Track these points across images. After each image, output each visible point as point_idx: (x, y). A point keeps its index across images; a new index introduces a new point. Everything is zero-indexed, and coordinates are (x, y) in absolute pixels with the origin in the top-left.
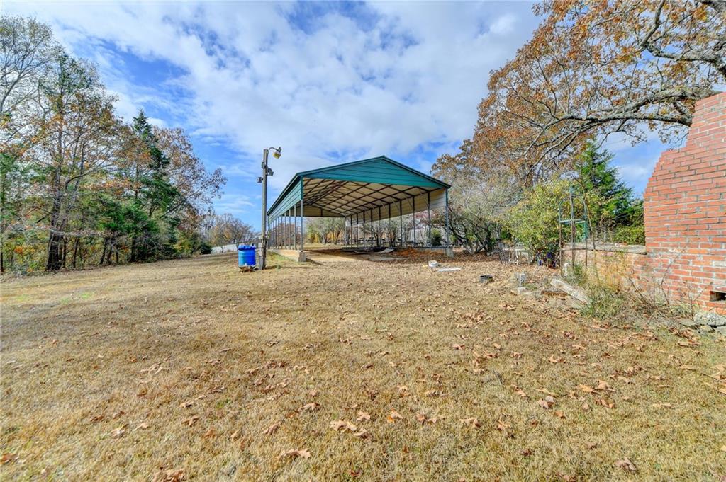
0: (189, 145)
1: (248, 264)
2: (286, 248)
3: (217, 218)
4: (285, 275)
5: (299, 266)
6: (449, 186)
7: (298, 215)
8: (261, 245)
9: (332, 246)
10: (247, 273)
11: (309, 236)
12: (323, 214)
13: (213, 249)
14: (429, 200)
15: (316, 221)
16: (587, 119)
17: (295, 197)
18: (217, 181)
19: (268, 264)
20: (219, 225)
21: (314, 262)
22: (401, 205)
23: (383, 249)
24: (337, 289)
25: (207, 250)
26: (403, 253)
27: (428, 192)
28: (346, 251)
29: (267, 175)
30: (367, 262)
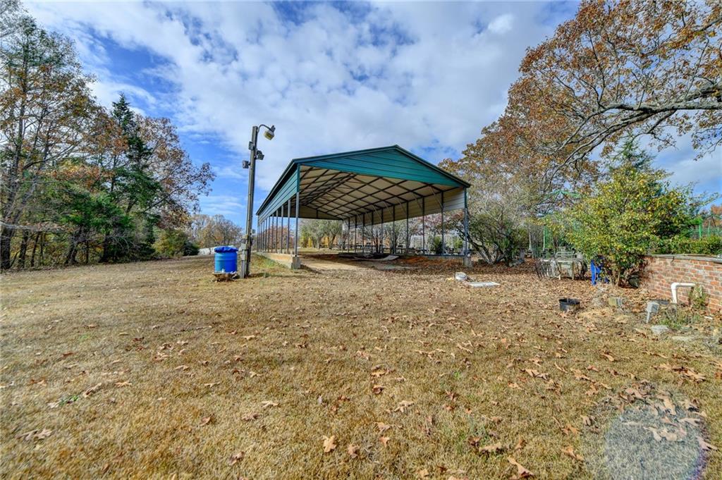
0: (175, 136)
1: (226, 271)
2: (277, 252)
3: (208, 220)
4: (273, 288)
5: (291, 274)
6: (469, 185)
7: (293, 215)
8: (243, 246)
9: (327, 251)
10: (223, 283)
11: (302, 240)
12: (319, 215)
13: (201, 250)
14: (443, 202)
15: (310, 224)
16: (639, 109)
17: (290, 189)
18: (205, 176)
19: (252, 271)
20: (209, 226)
21: (310, 270)
22: (408, 206)
23: (386, 255)
24: (349, 315)
25: (195, 251)
26: (410, 261)
27: (441, 191)
28: (343, 257)
29: (255, 159)
30: (372, 270)
